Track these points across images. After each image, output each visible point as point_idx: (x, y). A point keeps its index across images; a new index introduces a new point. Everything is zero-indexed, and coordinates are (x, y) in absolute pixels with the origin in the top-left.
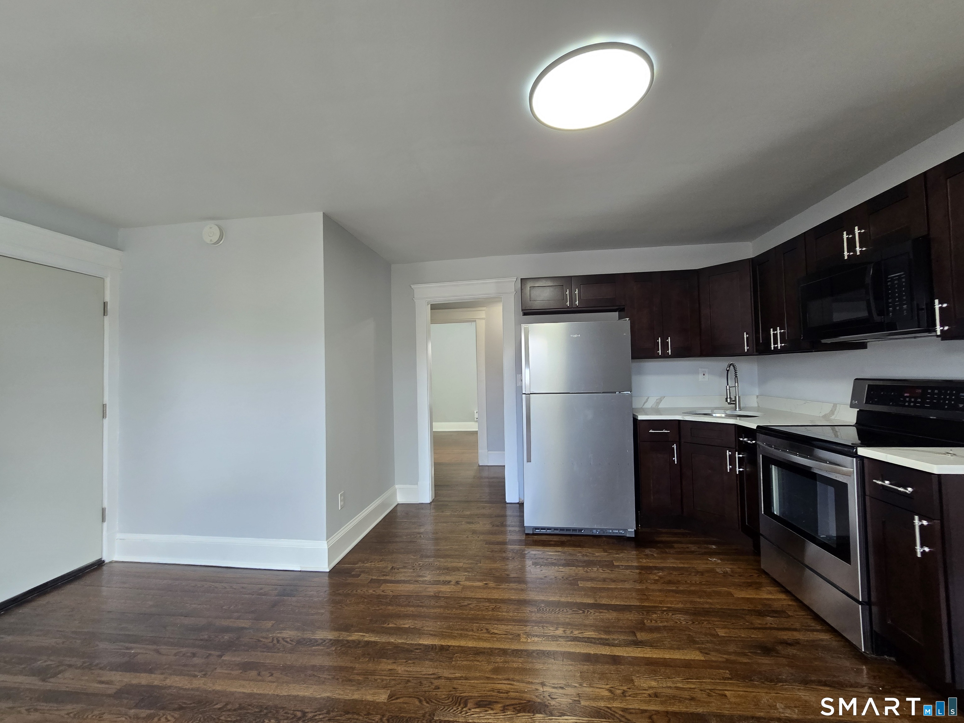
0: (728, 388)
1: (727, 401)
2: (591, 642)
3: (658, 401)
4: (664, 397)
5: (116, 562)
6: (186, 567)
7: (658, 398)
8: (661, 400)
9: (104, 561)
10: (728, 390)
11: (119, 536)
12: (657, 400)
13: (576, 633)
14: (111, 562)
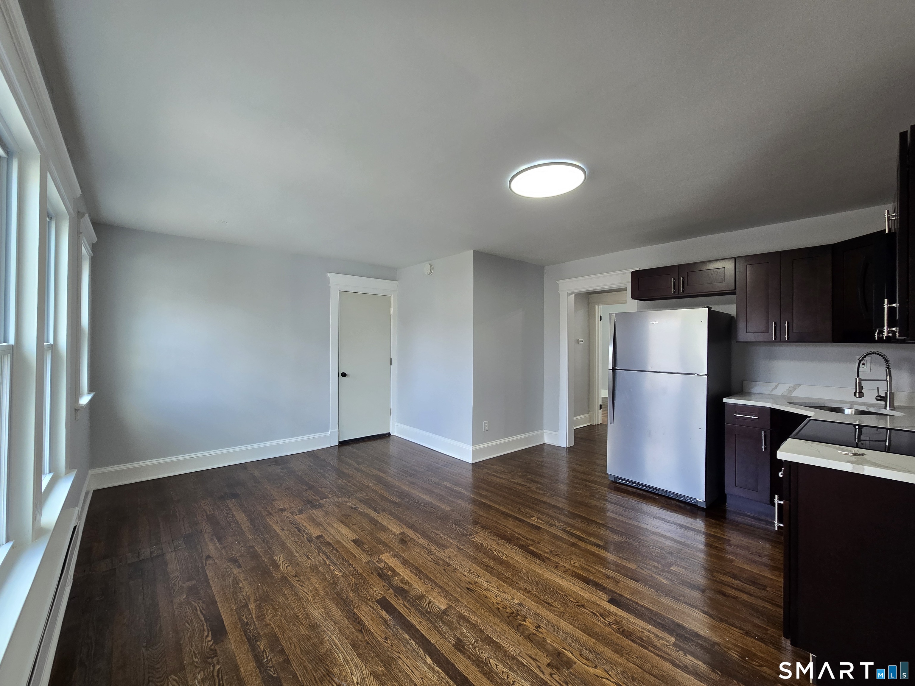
0: (858, 381)
1: (855, 395)
2: (571, 535)
3: (791, 389)
4: (800, 385)
5: (395, 436)
6: (418, 445)
7: (791, 385)
8: (796, 389)
9: (391, 434)
10: (858, 383)
11: (396, 424)
12: (790, 387)
13: (568, 529)
14: (393, 435)
